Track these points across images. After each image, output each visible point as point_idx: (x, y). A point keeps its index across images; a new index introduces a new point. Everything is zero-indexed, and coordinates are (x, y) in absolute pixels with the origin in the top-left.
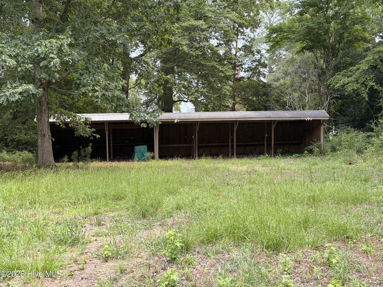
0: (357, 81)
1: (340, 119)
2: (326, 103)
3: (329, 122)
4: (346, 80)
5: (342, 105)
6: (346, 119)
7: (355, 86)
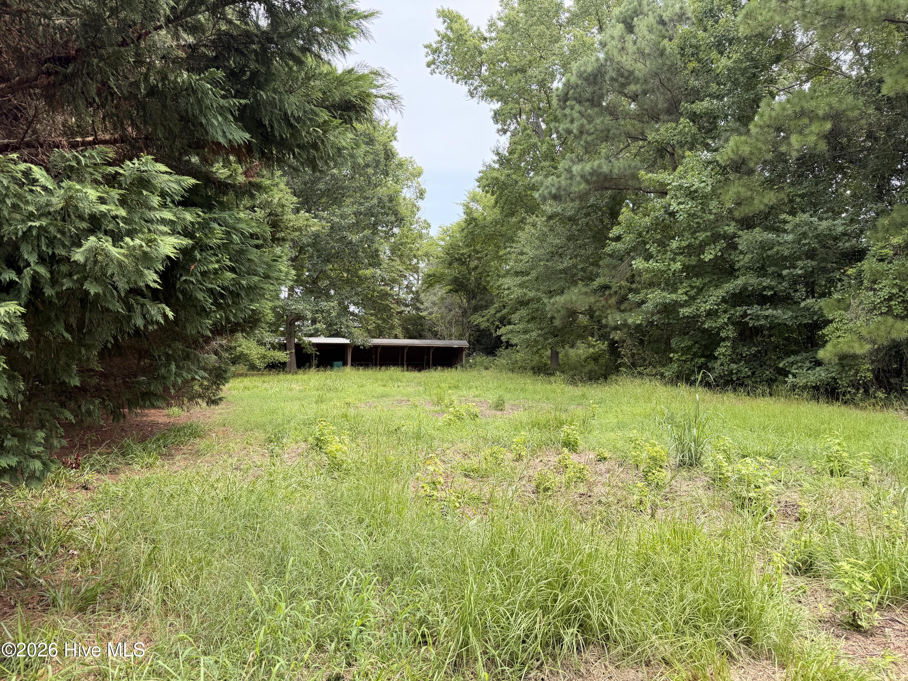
0: (488, 320)
1: (478, 347)
2: (467, 335)
3: (469, 349)
4: (481, 319)
5: (479, 336)
6: (482, 347)
7: (487, 324)
